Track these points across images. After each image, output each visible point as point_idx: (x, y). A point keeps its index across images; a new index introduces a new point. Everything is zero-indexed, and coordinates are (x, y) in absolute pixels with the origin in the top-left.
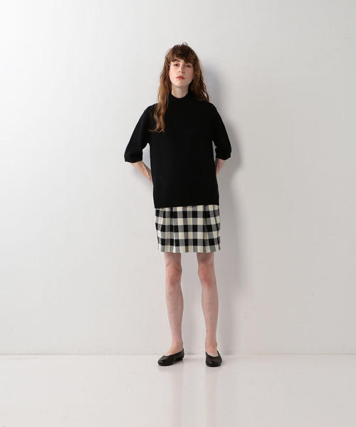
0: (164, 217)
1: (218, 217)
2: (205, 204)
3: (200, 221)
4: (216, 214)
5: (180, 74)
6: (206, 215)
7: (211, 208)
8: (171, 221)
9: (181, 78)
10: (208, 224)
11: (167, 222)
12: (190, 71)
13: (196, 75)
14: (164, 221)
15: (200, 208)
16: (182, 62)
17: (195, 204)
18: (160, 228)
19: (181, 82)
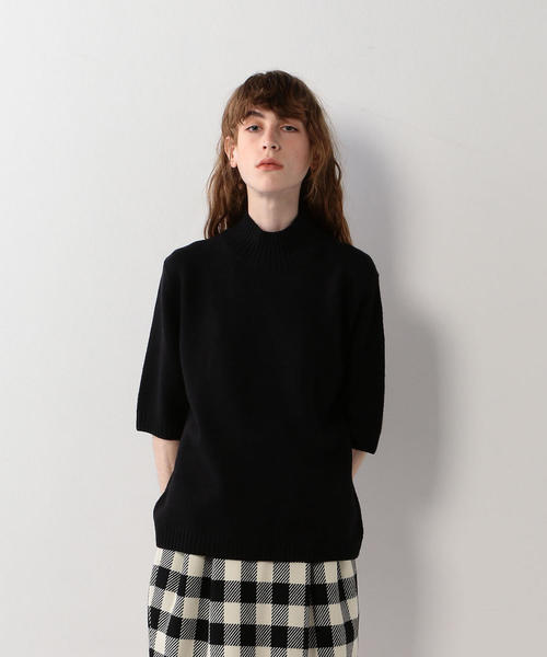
0: (182, 593)
1: (351, 603)
2: (314, 558)
3: (296, 616)
4: (344, 590)
5: (267, 155)
6: (316, 595)
7: (330, 572)
8: (202, 608)
9: (270, 165)
10: (321, 623)
11: (190, 608)
12: (296, 144)
13: (316, 158)
14: (180, 607)
15: (298, 573)
16: (269, 119)
17: (281, 556)
18: (165, 623)
19: (273, 179)
